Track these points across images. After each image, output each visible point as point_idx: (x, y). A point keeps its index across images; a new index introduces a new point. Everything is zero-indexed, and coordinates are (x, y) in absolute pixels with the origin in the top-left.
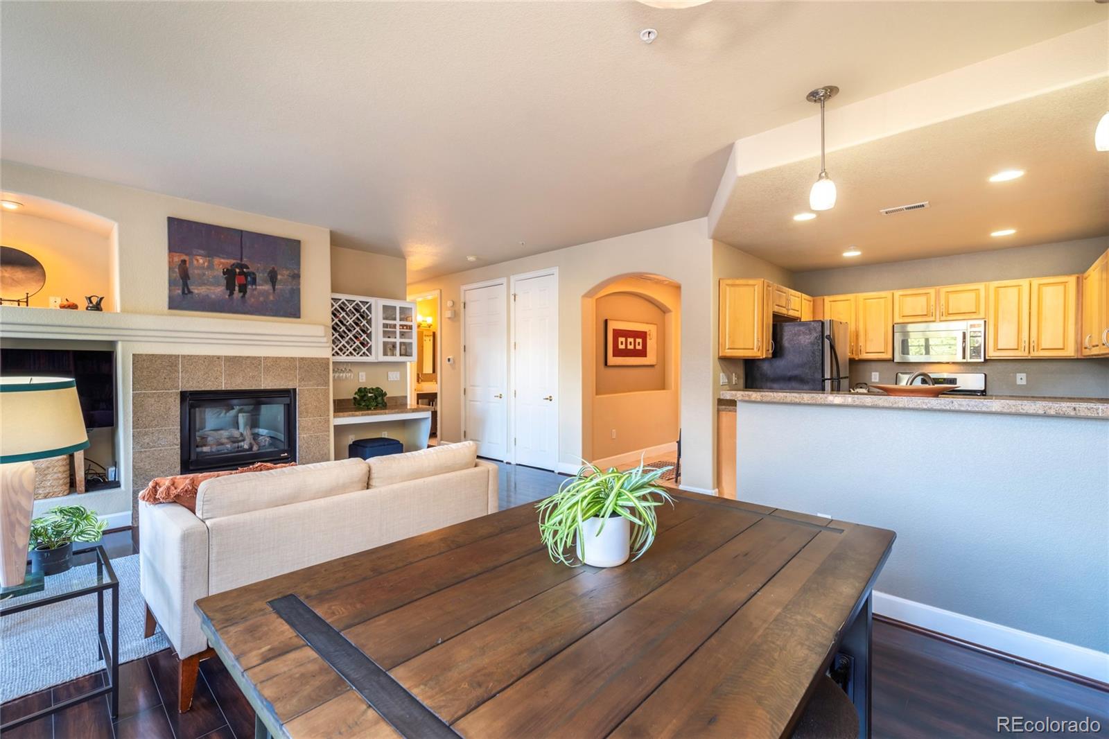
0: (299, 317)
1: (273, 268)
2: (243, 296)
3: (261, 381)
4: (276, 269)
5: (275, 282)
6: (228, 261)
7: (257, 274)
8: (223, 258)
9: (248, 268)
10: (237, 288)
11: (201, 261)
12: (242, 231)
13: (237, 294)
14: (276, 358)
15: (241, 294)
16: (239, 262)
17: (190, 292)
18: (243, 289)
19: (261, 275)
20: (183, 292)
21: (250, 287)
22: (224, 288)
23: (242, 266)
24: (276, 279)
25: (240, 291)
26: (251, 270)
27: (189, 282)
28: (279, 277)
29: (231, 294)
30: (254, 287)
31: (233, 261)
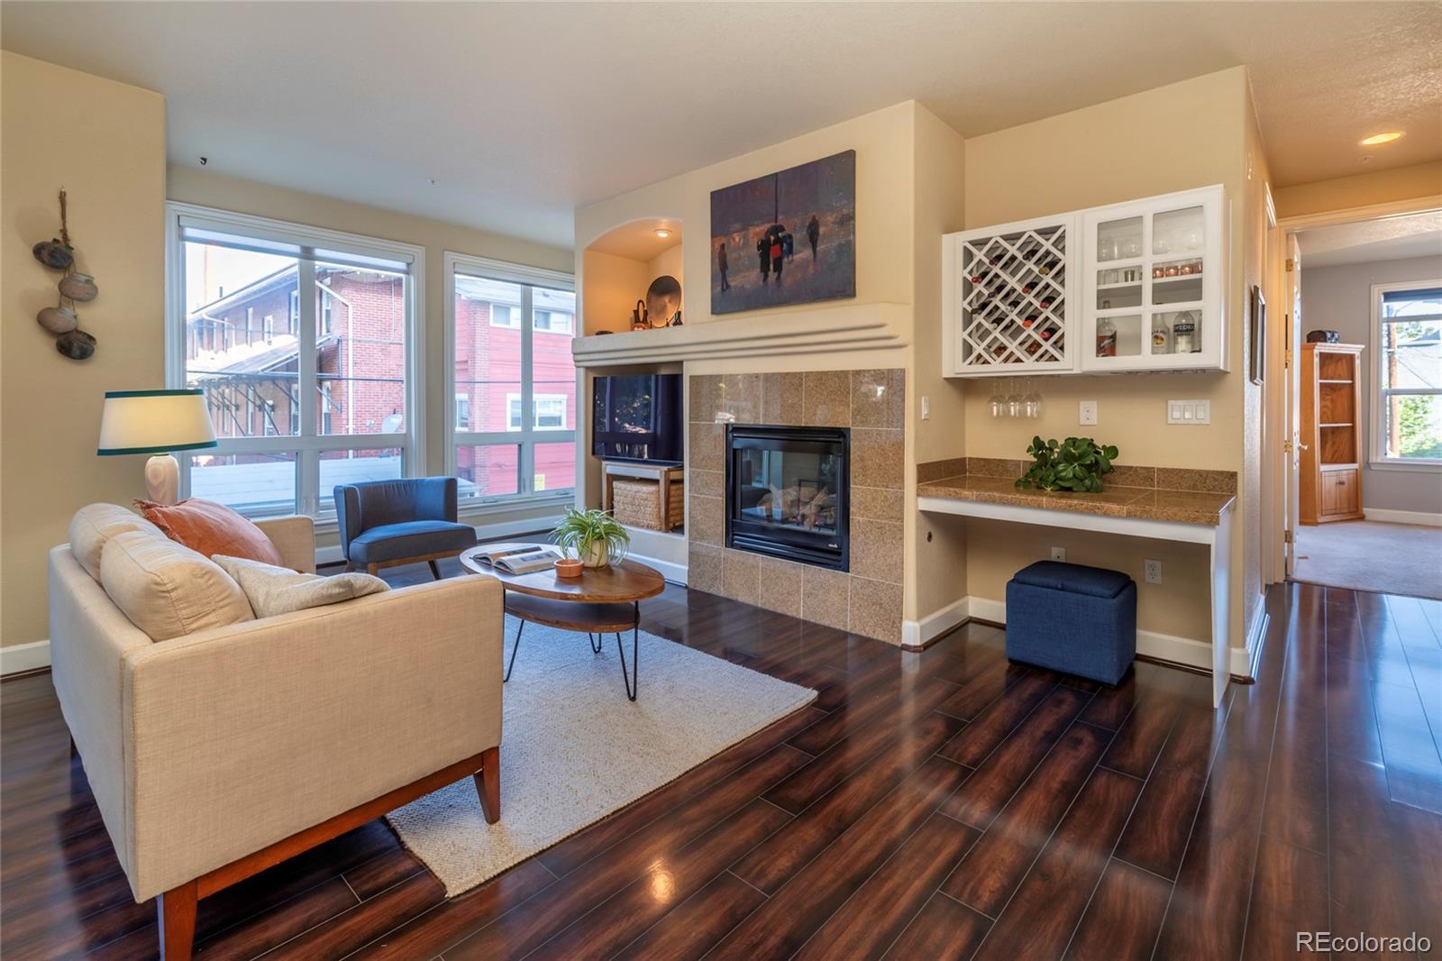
0: (853, 295)
1: (814, 218)
2: (778, 278)
3: (801, 413)
4: (817, 218)
5: (816, 242)
6: (762, 228)
7: (794, 235)
8: (757, 226)
9: (782, 229)
10: (772, 267)
11: (737, 239)
12: (776, 174)
13: (772, 275)
14: (822, 372)
15: (776, 274)
16: (774, 224)
17: (728, 286)
18: (778, 268)
19: (799, 235)
20: (723, 290)
21: (785, 260)
22: (759, 270)
23: (779, 229)
24: (817, 233)
25: (775, 271)
26: (787, 231)
27: (727, 272)
28: (822, 230)
29: (766, 276)
30: (790, 258)
31: (767, 226)
